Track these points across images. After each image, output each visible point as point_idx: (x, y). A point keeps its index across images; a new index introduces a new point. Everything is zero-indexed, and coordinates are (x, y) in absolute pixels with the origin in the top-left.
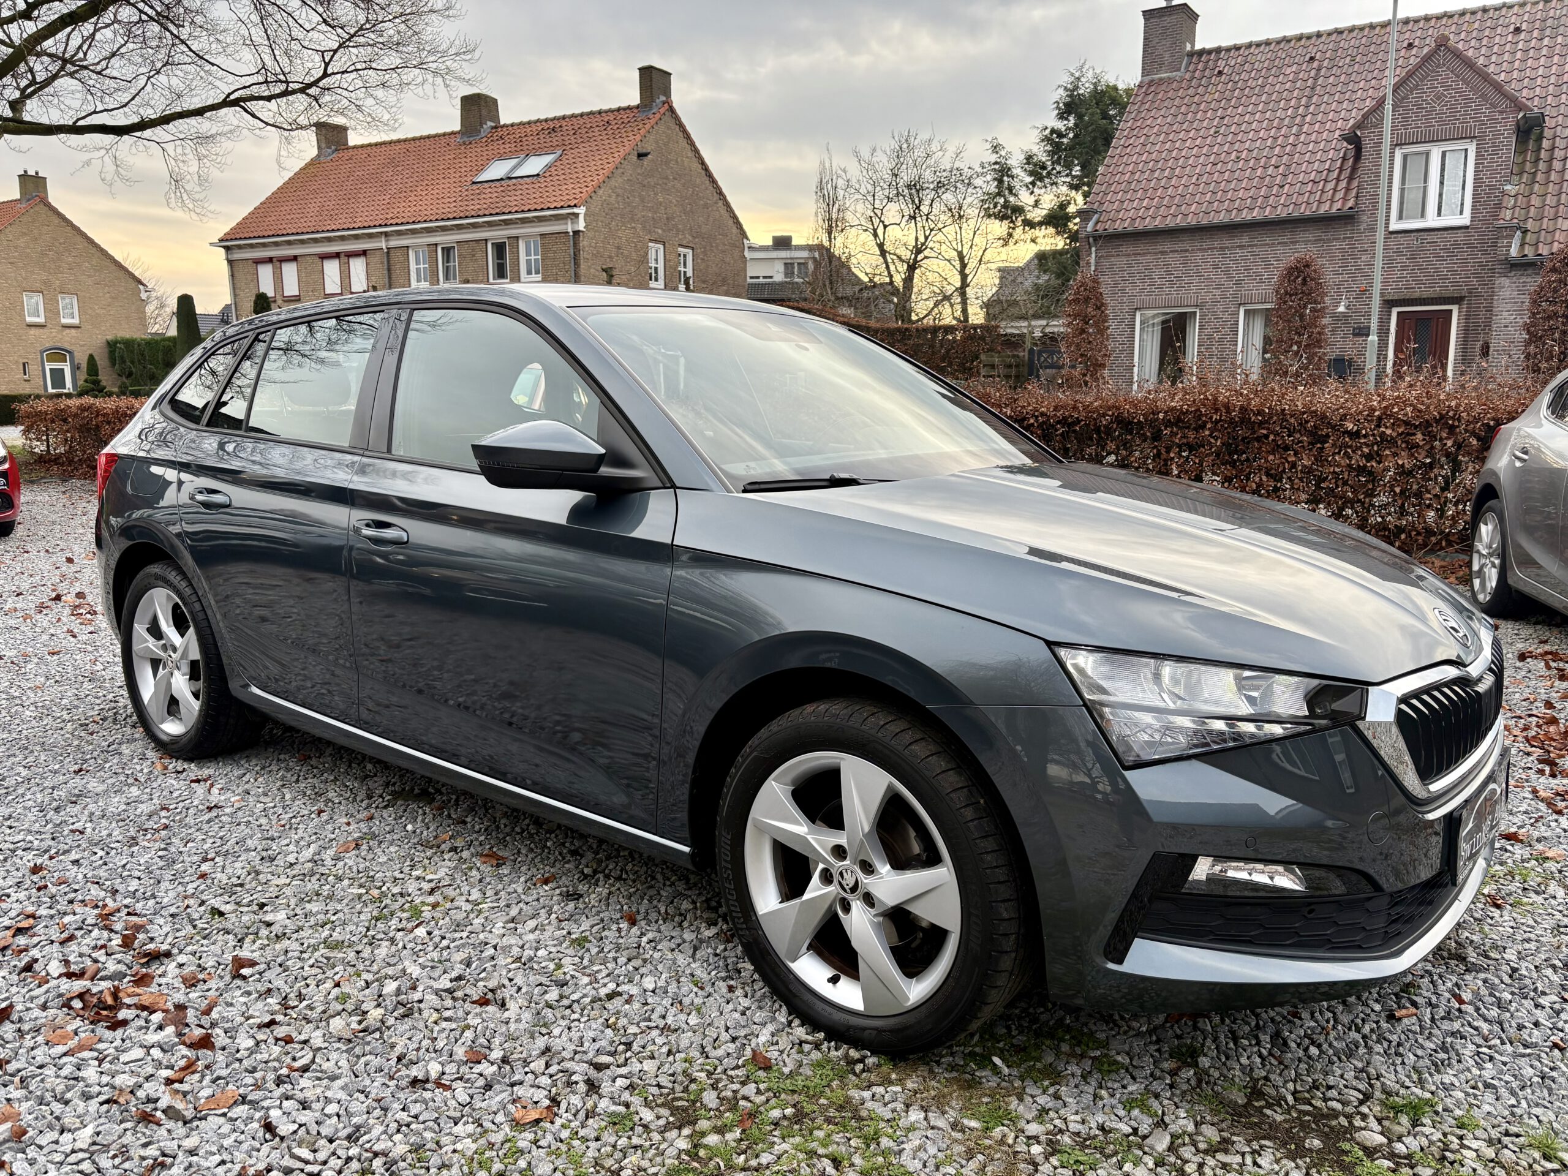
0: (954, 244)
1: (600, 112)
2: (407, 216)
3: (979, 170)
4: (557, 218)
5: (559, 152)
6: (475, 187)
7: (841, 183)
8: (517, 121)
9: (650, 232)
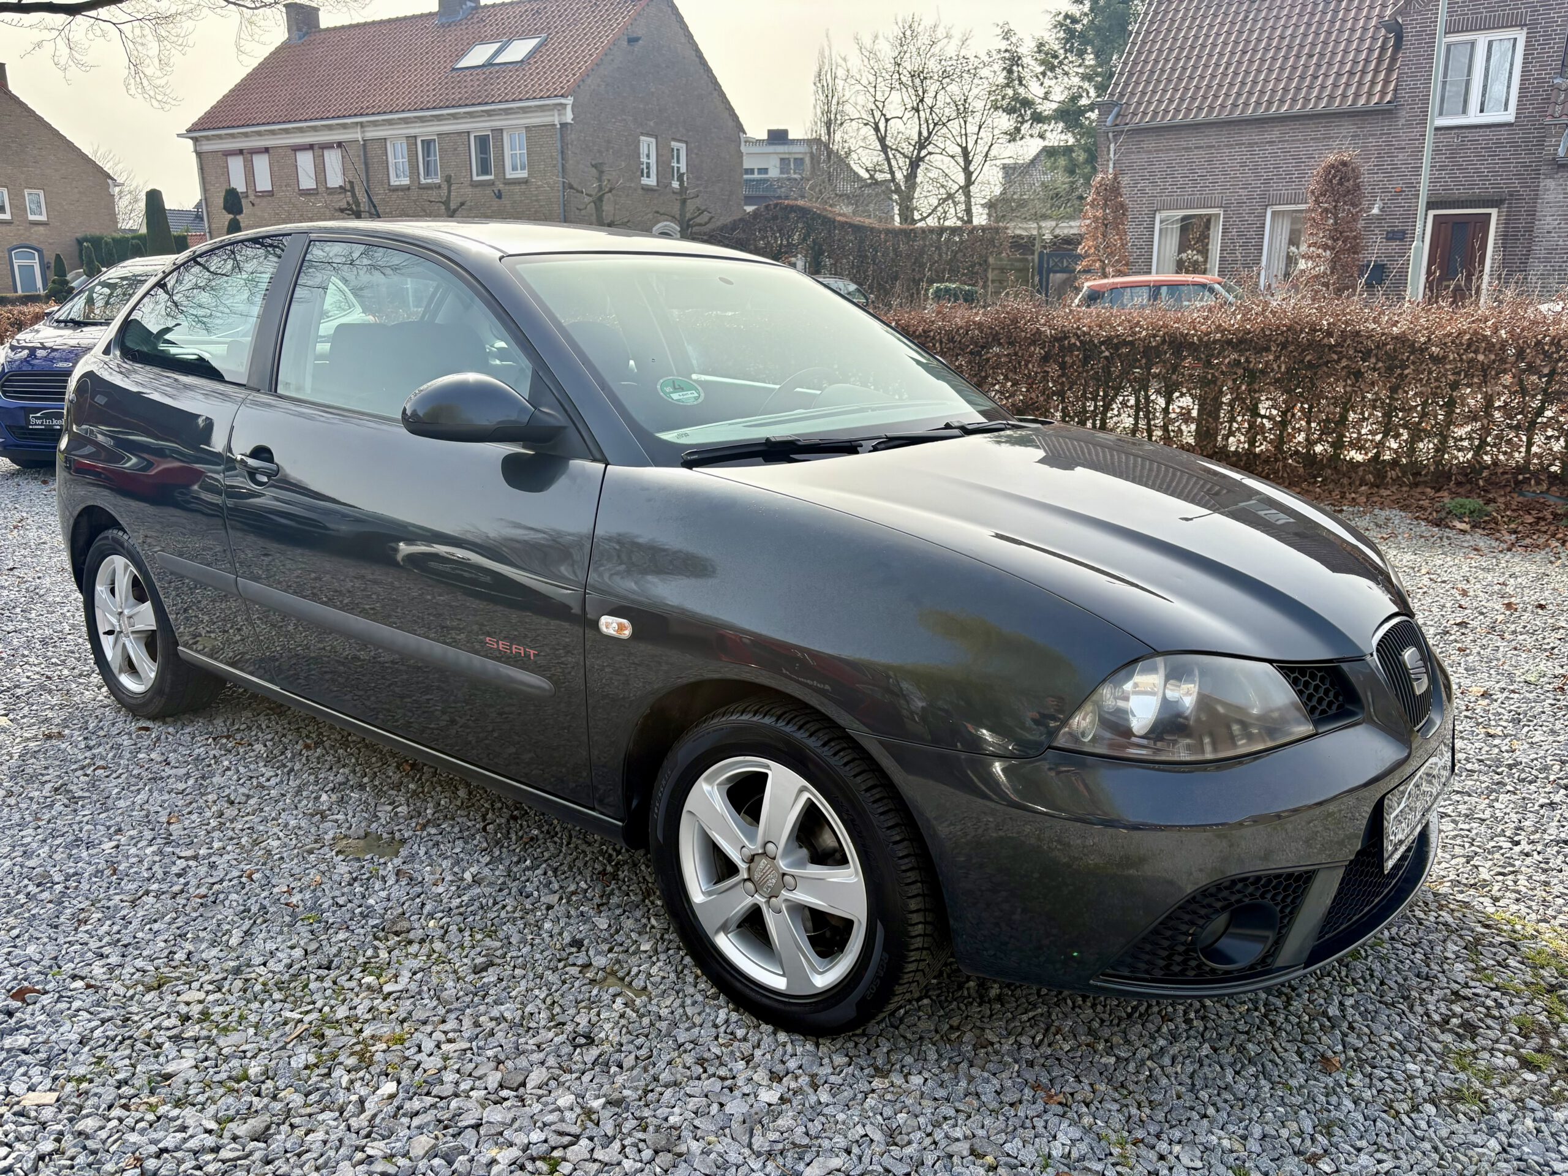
0: (958, 139)
2: (383, 105)
3: (986, 59)
4: (543, 108)
5: (544, 35)
6: (455, 74)
7: (841, 73)
9: (642, 125)
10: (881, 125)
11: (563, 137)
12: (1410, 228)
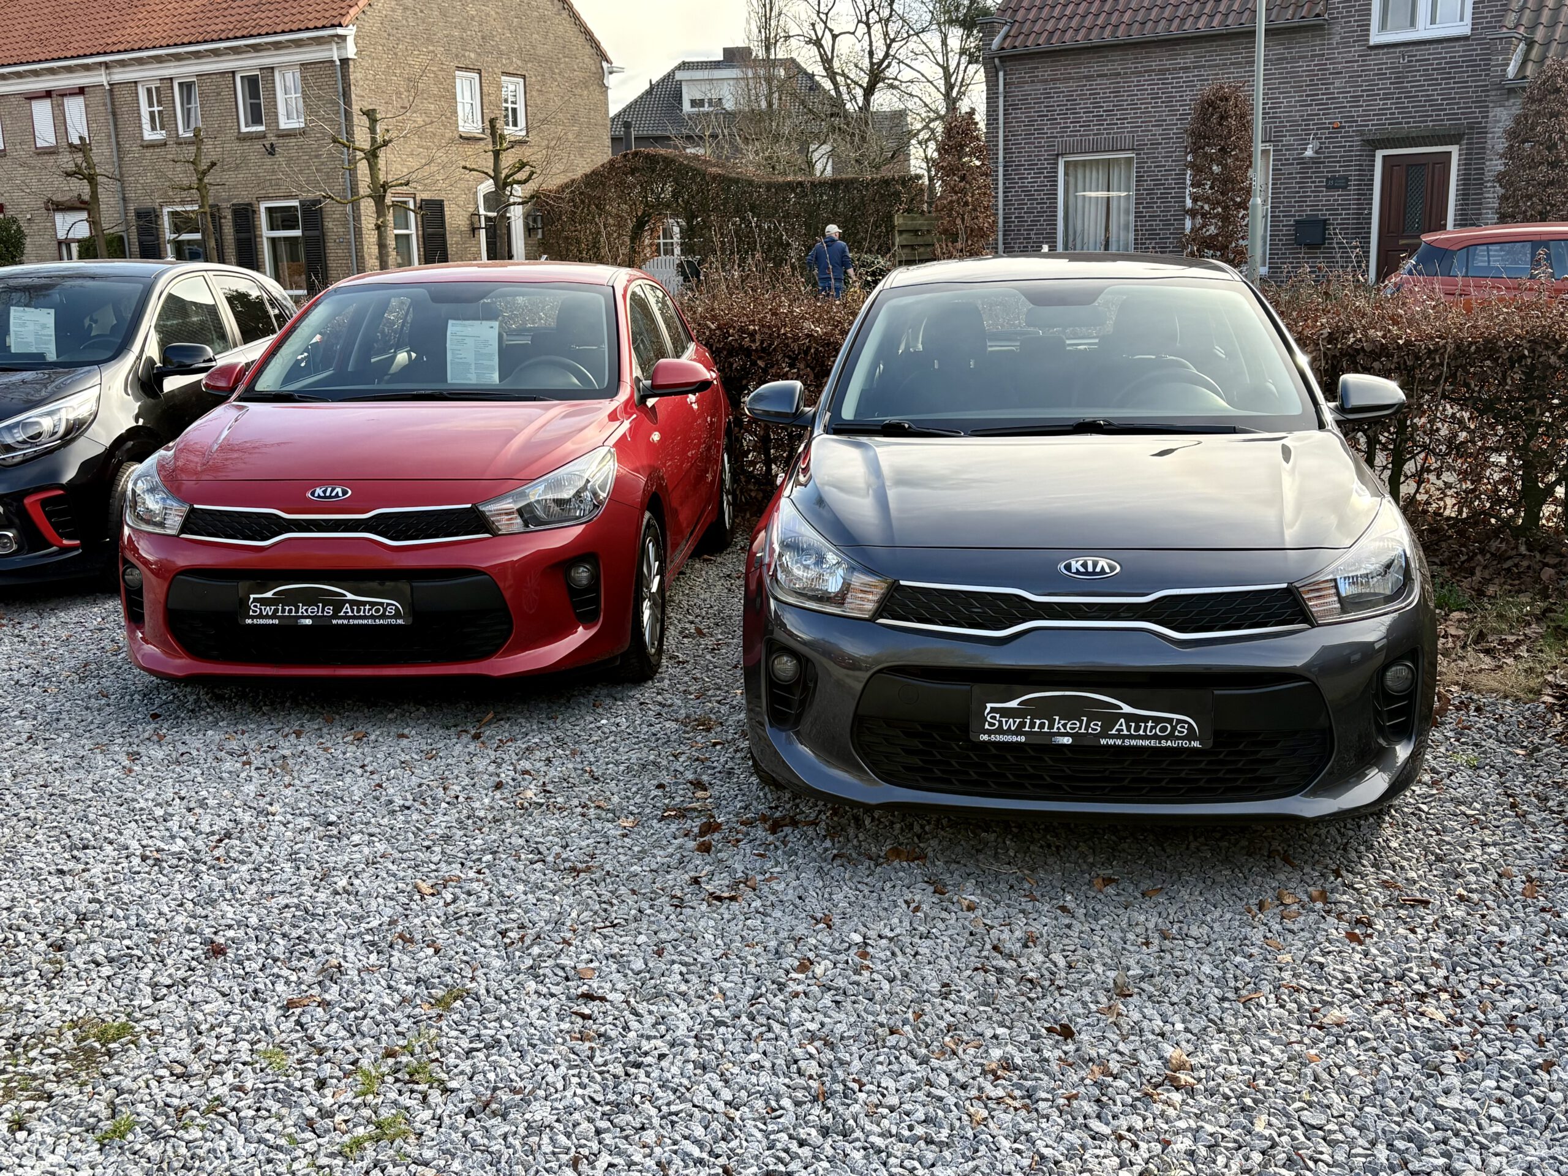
2: (133, 40)
9: (457, 57)
10: (827, 41)
11: (343, 76)
12: (1353, 175)
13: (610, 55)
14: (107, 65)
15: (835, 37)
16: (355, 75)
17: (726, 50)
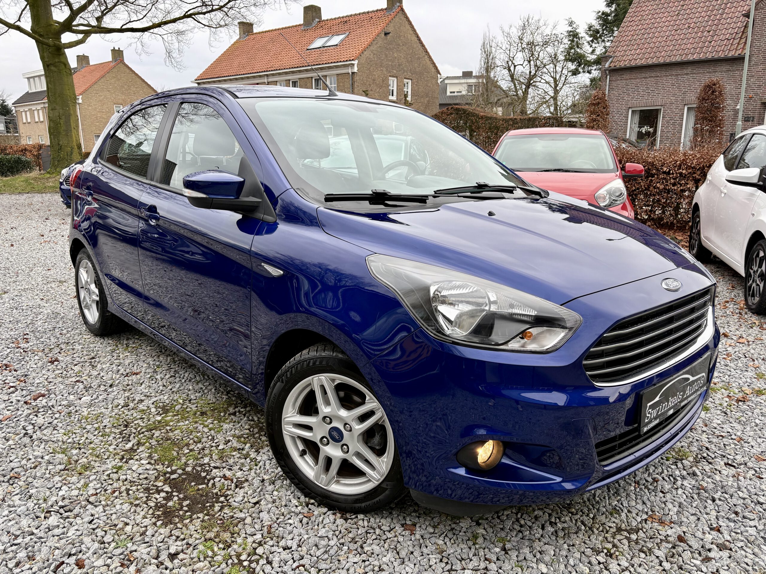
1: (368, 12)
2: (277, 66)
4: (345, 66)
5: (347, 33)
6: (308, 51)
7: (494, 45)
8: (329, 18)
9: (390, 72)
10: (512, 68)
11: (352, 79)
12: (756, 116)
13: (441, 72)
14: (267, 75)
15: (515, 66)
16: (356, 78)
17: (463, 73)
